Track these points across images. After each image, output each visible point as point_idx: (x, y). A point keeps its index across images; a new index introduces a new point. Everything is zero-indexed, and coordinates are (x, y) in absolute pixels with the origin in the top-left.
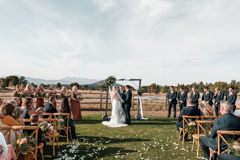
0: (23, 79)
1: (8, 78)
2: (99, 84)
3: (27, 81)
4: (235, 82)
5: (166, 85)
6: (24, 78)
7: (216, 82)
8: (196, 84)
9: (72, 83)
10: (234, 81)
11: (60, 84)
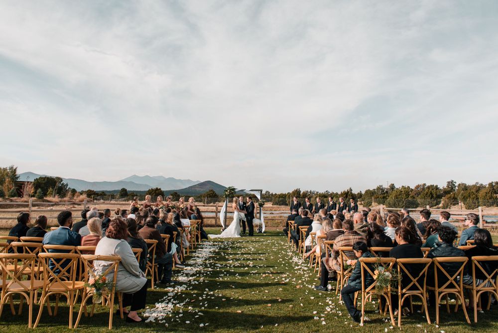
0: (60, 182)
1: (38, 182)
2: (198, 189)
3: (67, 185)
4: (454, 185)
5: (327, 191)
6: (62, 180)
7: (417, 185)
8: (382, 189)
9: (150, 189)
10: (452, 182)
11: (126, 190)
